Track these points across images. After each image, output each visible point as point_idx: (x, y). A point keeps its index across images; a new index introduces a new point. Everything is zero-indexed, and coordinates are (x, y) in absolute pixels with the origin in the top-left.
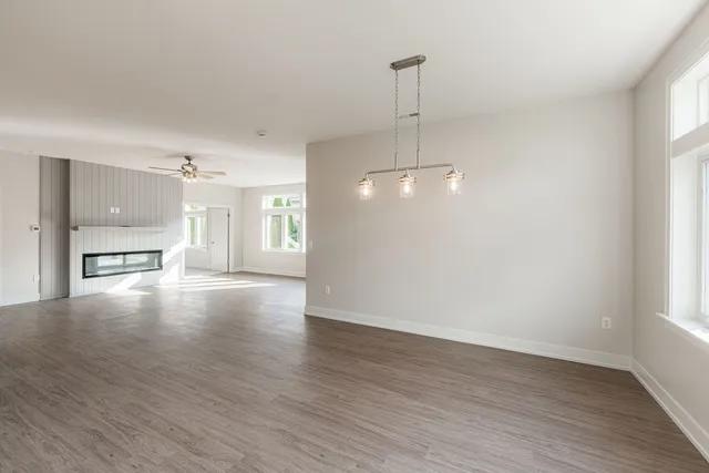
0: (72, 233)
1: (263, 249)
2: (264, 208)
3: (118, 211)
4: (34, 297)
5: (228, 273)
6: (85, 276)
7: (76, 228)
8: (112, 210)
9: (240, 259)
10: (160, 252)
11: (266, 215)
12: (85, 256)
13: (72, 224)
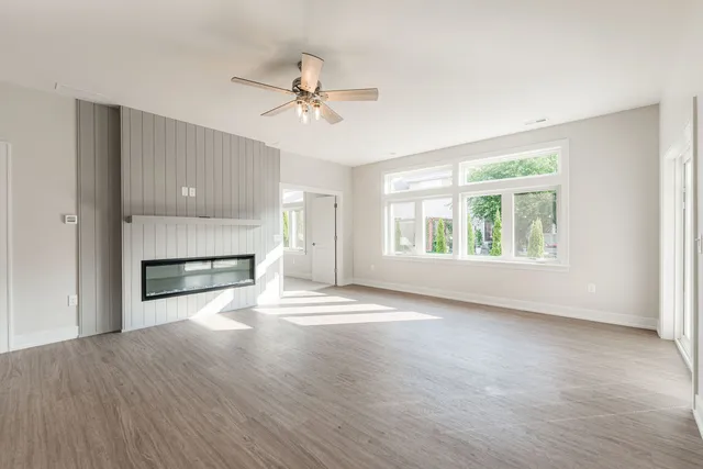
0: (126, 226)
1: (386, 253)
2: (386, 192)
3: (193, 194)
4: (70, 332)
5: (336, 286)
6: (145, 298)
7: (129, 220)
8: (184, 191)
9: (351, 268)
10: (251, 257)
11: (389, 203)
12: (145, 264)
13: (126, 211)
